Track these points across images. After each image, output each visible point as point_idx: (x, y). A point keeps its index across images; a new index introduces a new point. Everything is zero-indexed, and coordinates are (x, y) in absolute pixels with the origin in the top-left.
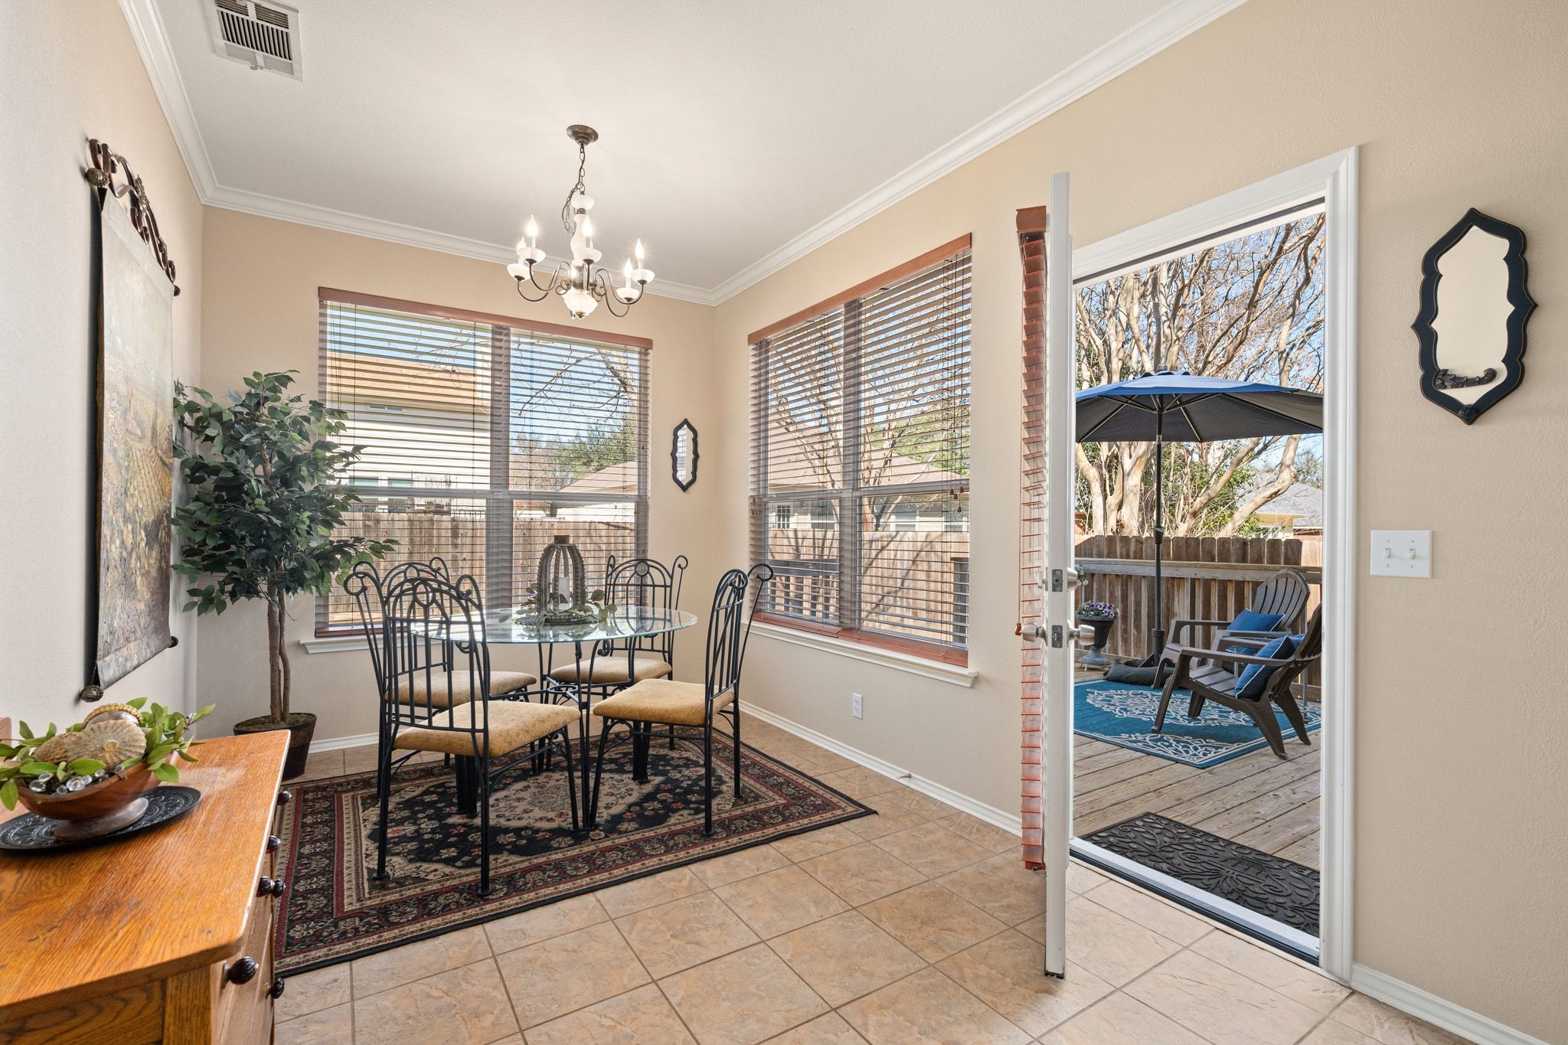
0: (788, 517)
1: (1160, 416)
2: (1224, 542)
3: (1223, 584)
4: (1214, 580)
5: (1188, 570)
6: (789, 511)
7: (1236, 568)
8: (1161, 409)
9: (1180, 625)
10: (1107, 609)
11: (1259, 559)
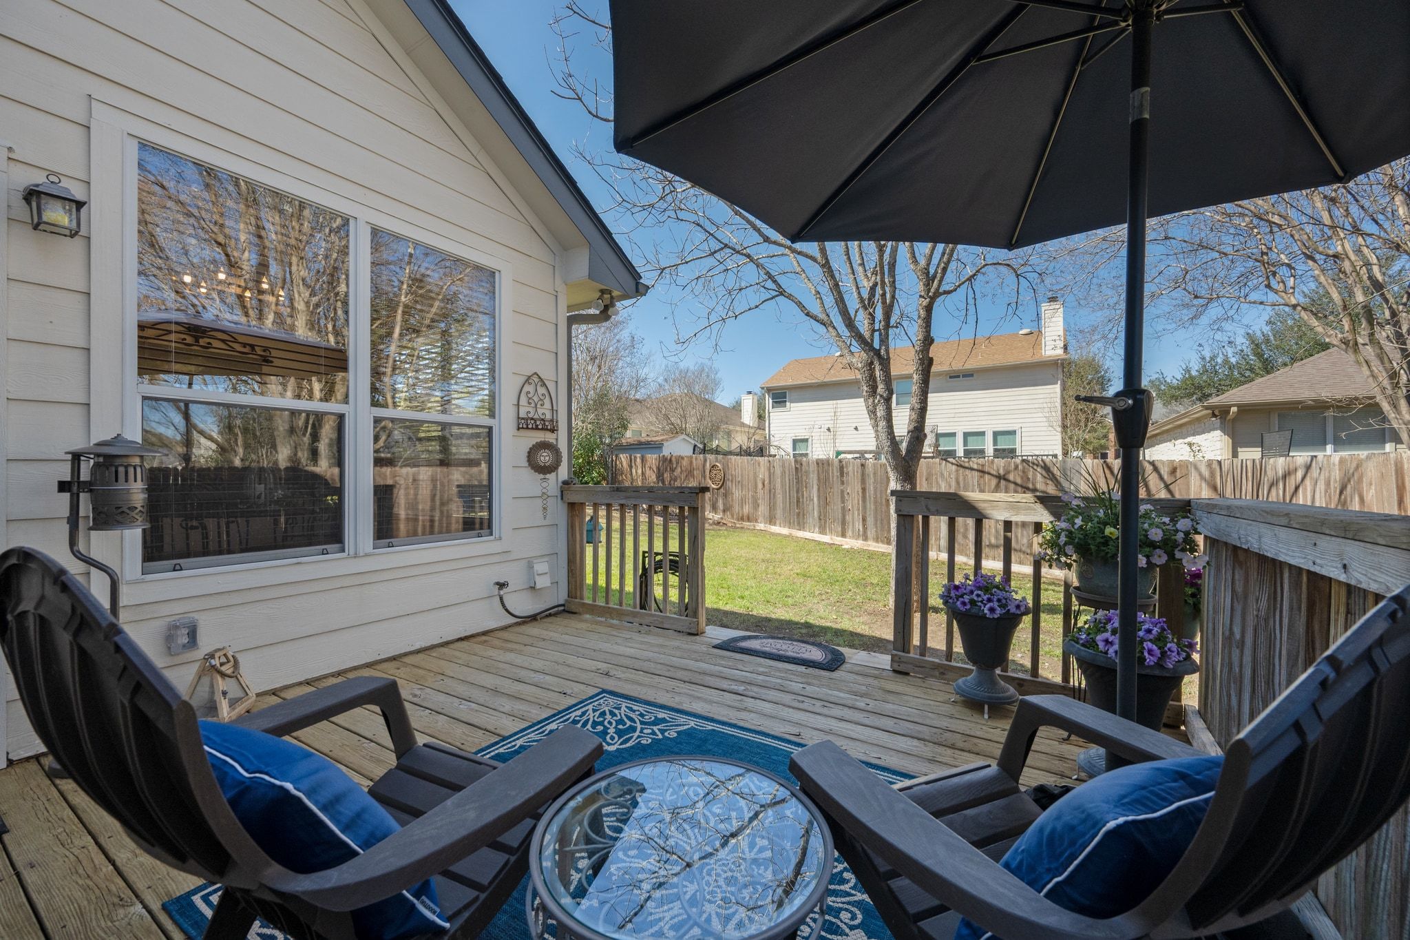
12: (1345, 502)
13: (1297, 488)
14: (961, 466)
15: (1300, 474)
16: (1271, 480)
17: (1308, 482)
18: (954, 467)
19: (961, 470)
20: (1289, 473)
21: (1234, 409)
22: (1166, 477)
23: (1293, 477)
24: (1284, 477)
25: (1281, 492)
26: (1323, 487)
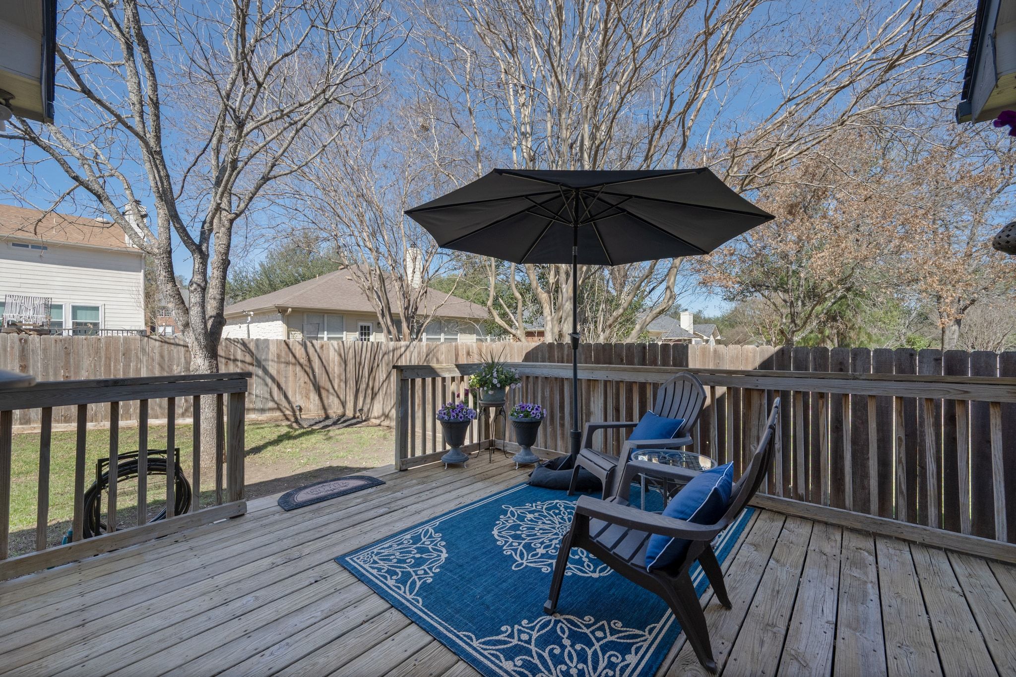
0: (369, 335)
1: (576, 227)
2: (630, 346)
3: (630, 385)
4: (622, 381)
5: (602, 373)
6: (369, 330)
7: (638, 371)
8: (576, 222)
9: (592, 429)
10: (534, 411)
11: (654, 362)
12: (429, 360)
13: (401, 355)
14: (166, 342)
15: (403, 349)
16: (384, 352)
17: (408, 353)
18: (157, 343)
19: (166, 346)
20: (397, 349)
21: (290, 310)
22: (318, 350)
23: (399, 351)
24: (394, 350)
25: (391, 357)
26: (416, 355)
